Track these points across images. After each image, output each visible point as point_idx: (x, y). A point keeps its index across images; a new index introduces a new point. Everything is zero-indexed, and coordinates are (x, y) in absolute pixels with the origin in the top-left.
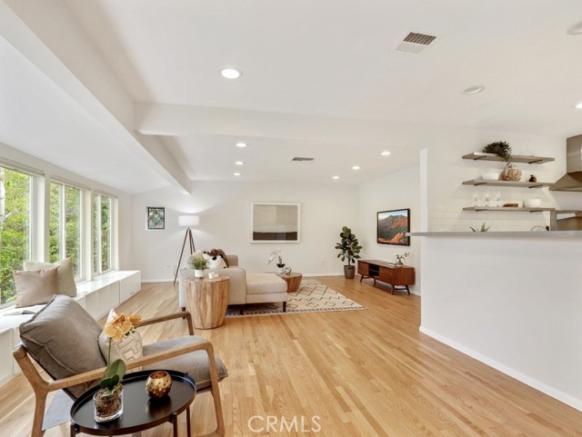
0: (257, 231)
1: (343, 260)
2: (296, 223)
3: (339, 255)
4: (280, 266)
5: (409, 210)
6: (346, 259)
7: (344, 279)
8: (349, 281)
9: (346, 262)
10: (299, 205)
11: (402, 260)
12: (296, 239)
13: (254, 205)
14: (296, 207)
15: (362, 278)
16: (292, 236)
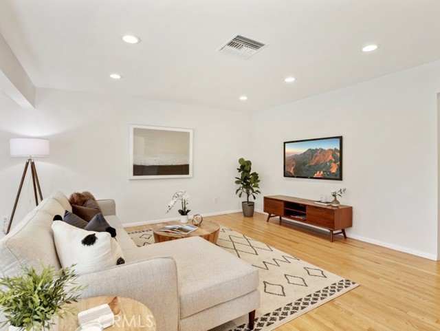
0: (138, 163)
1: (240, 196)
2: (187, 154)
3: (237, 191)
4: (183, 213)
5: (341, 138)
6: (245, 195)
7: (242, 217)
8: (248, 219)
9: (244, 198)
10: (191, 132)
11: (338, 198)
12: (187, 173)
13: (135, 129)
14: (187, 134)
15: (270, 216)
16: (183, 170)
